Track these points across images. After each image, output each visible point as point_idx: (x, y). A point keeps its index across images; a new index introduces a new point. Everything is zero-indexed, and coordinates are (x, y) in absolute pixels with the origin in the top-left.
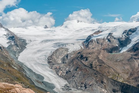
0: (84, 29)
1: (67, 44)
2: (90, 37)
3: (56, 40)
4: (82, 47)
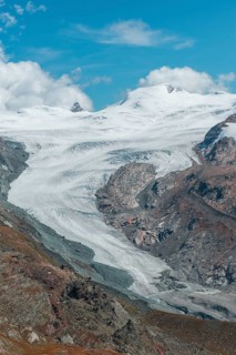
0: (192, 110)
1: (151, 152)
2: (216, 130)
3: (113, 142)
4: (196, 159)
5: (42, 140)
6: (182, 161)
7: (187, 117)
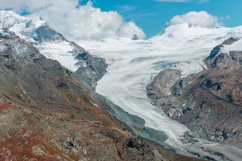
0: (202, 38)
1: (178, 63)
2: (217, 49)
3: (156, 57)
4: (205, 66)
5: (115, 56)
6: (197, 67)
7: (201, 42)
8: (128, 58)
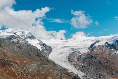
0: (86, 40)
1: (79, 49)
2: (93, 44)
3: (70, 47)
4: (89, 51)
5: (55, 46)
6: (86, 51)
7: (86, 42)
8: (60, 46)
